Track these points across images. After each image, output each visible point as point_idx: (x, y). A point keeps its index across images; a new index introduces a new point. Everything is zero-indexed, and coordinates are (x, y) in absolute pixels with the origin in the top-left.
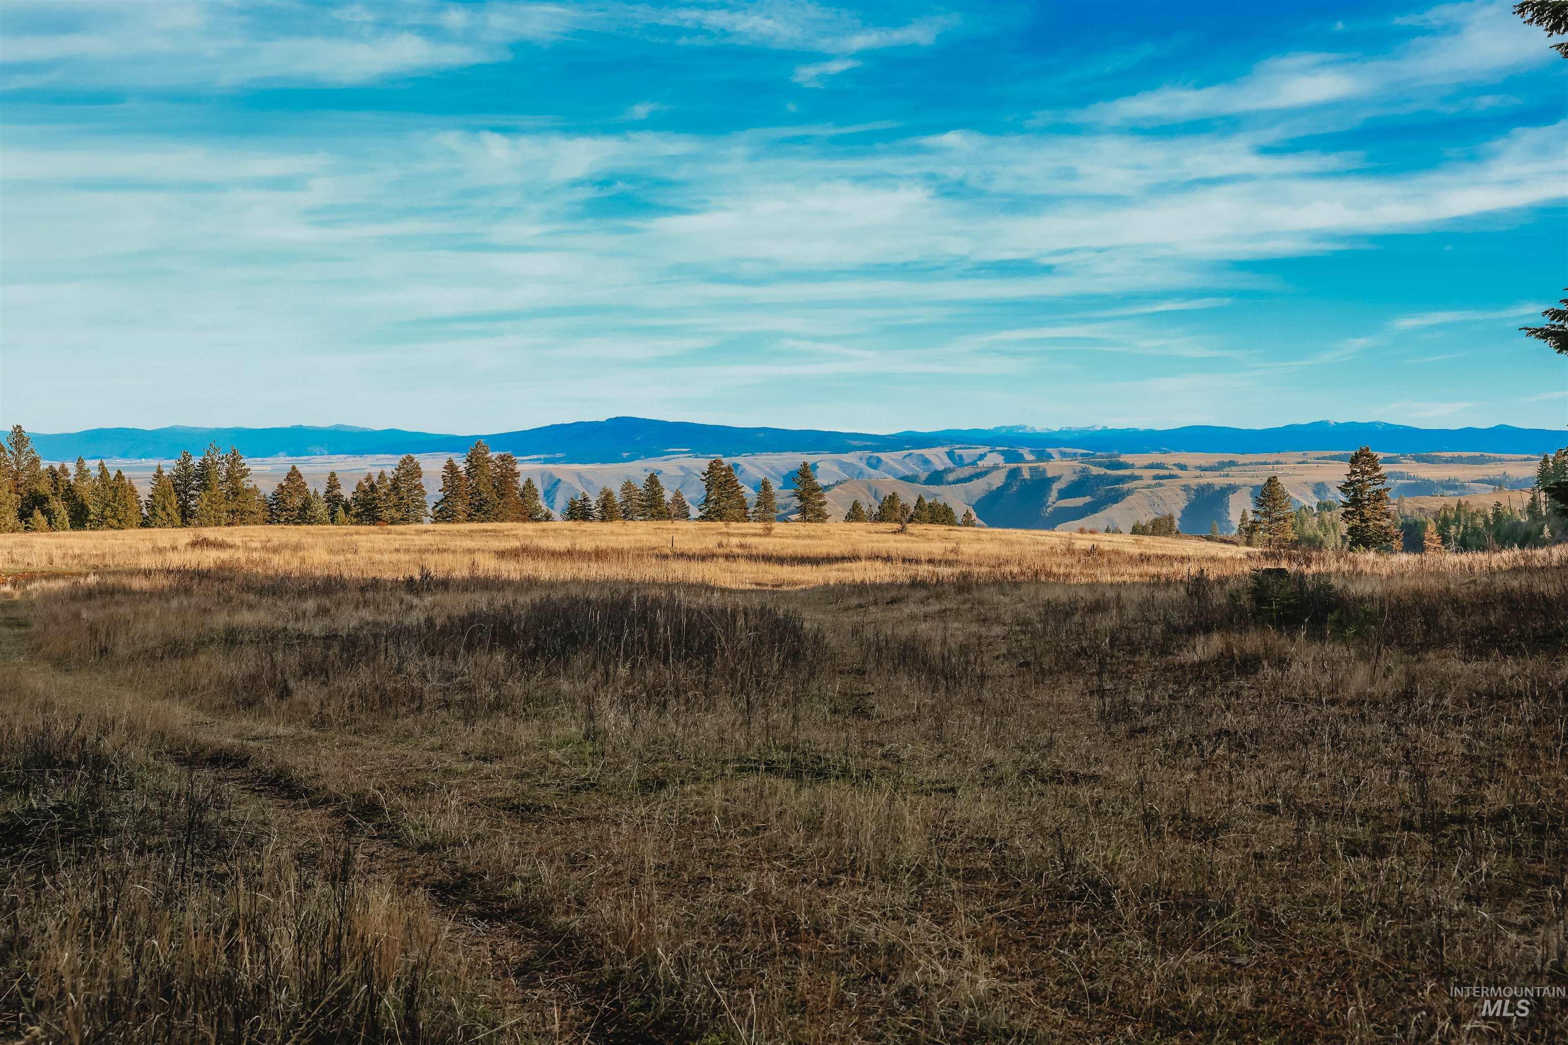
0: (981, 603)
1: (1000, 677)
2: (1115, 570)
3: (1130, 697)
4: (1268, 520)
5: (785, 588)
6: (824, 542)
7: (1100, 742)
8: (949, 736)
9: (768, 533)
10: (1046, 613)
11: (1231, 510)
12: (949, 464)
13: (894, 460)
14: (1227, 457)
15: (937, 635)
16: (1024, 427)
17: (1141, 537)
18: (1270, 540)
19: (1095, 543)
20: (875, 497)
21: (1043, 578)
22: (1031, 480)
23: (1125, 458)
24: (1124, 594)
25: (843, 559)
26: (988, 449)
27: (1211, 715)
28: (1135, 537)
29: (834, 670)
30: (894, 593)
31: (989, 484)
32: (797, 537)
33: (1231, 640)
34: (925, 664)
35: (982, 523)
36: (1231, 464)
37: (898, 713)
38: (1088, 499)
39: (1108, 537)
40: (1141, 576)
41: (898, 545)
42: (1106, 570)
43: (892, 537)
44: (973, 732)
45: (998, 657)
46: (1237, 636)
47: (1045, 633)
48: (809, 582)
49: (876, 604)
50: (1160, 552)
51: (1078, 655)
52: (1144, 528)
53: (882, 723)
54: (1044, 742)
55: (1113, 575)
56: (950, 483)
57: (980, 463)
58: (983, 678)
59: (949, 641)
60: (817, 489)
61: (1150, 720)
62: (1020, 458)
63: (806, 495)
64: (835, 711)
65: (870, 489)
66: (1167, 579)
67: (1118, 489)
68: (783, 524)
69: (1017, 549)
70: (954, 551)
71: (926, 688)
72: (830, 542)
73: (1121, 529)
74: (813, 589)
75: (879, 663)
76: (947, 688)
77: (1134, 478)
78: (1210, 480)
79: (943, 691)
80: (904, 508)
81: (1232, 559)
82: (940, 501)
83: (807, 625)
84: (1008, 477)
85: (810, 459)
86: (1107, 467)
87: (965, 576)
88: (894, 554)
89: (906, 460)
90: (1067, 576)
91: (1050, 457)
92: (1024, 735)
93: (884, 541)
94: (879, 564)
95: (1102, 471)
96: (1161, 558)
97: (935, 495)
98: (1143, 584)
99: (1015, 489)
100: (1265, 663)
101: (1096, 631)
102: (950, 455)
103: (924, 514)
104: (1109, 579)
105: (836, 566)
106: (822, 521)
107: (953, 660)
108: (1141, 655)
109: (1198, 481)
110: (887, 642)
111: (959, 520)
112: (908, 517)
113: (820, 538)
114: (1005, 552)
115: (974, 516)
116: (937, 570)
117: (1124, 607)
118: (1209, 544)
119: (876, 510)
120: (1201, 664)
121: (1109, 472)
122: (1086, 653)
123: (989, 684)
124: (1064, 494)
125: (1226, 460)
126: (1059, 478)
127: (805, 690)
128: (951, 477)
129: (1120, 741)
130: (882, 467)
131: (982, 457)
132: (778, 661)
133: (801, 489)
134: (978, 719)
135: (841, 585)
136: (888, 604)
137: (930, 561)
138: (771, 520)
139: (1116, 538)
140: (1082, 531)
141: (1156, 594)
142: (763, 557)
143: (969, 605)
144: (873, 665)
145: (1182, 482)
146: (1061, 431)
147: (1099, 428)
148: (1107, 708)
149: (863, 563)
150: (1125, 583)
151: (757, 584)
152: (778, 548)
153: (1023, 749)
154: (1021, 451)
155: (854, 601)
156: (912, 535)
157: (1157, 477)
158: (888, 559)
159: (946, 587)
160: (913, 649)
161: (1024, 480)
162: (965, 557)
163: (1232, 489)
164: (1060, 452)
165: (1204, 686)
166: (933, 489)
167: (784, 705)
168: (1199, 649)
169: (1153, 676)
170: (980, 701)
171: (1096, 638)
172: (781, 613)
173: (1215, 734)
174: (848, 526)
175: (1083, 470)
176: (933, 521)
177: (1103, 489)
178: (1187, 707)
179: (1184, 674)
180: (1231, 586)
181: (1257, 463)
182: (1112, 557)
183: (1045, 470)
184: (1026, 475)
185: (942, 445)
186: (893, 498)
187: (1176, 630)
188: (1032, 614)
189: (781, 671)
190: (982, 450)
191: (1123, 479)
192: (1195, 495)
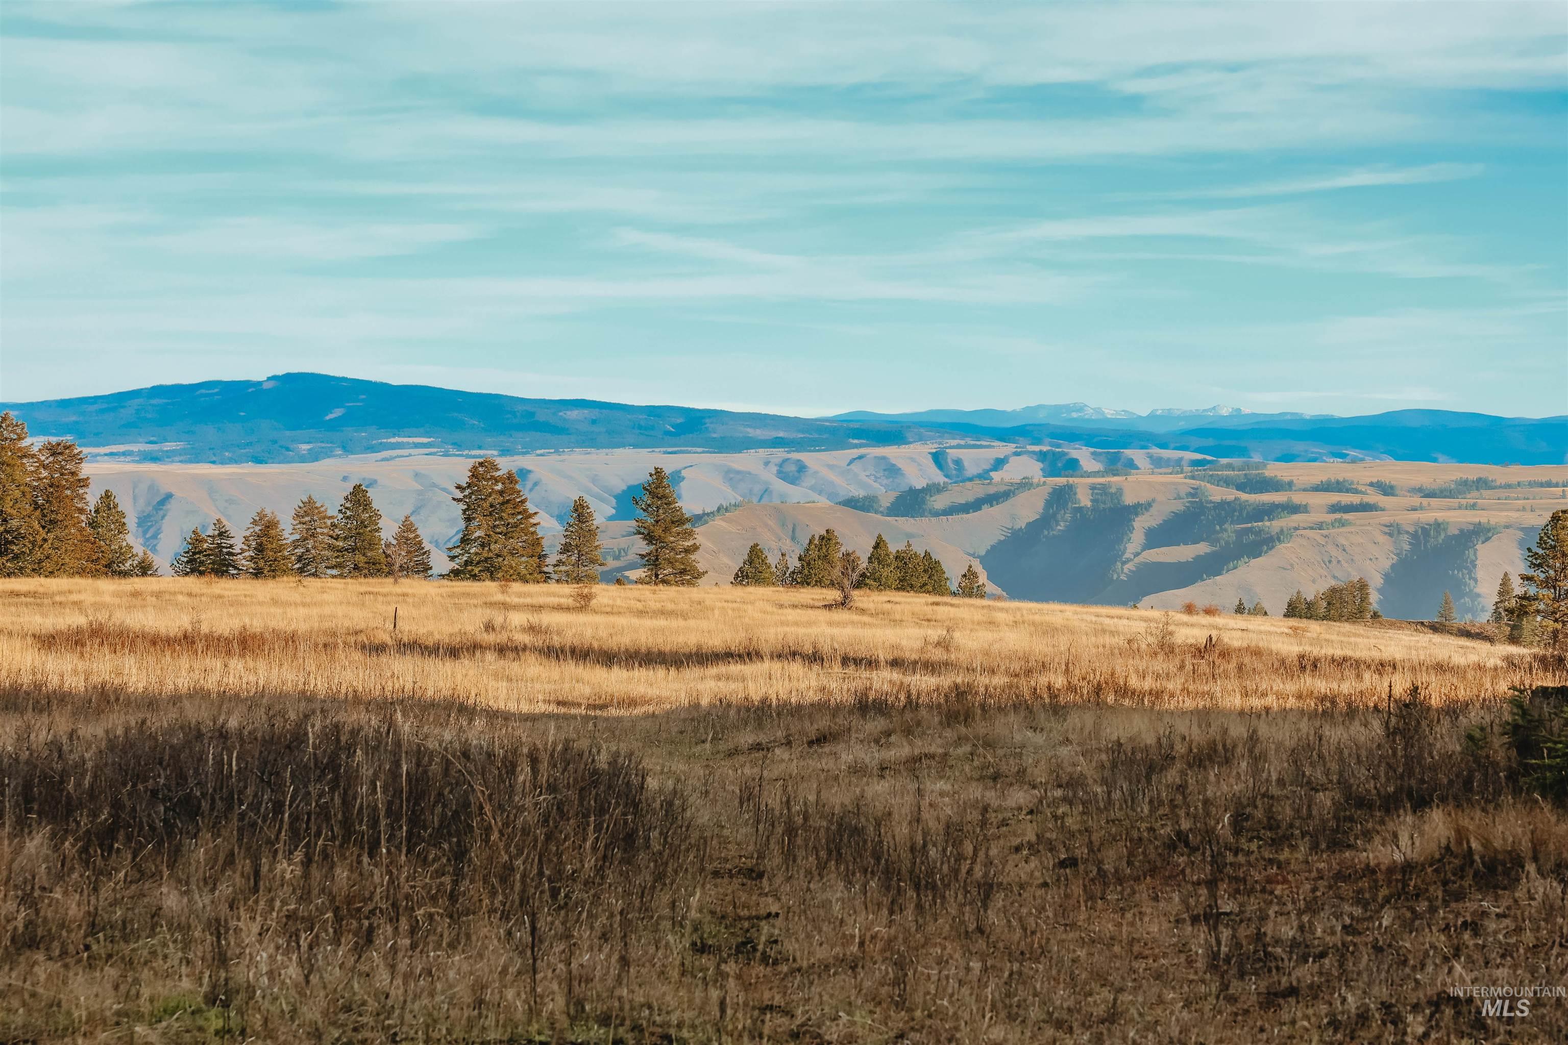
0: (989, 744)
1: (1022, 886)
2: (1250, 685)
3: (1268, 928)
4: (1550, 593)
5: (613, 712)
6: (692, 623)
7: (1208, 1014)
8: (918, 998)
9: (584, 603)
10: (1114, 765)
11: (1480, 574)
12: (937, 476)
13: (831, 467)
14: (1472, 471)
15: (902, 805)
16: (1080, 408)
17: (1303, 623)
18: (1555, 633)
19: (1214, 633)
20: (793, 538)
21: (1111, 699)
22: (1094, 509)
23: (1276, 470)
24: (1263, 730)
25: (727, 656)
26: (1011, 448)
27: (1423, 966)
28: (1293, 622)
29: (702, 870)
30: (823, 723)
31: (1013, 517)
32: (641, 613)
33: (1466, 822)
34: (878, 859)
35: (998, 591)
36: (1482, 484)
37: (822, 953)
38: (1203, 548)
39: (1240, 622)
40: (1299, 697)
41: (835, 631)
42: (1233, 684)
43: (824, 615)
44: (965, 991)
45: (1017, 849)
46: (1478, 814)
47: (1109, 802)
48: (660, 701)
49: (789, 743)
50: (1339, 653)
51: (1172, 846)
52: (1310, 605)
53: (792, 972)
54: (1100, 1011)
55: (1246, 694)
56: (937, 514)
57: (996, 476)
58: (987, 889)
59: (925, 815)
60: (681, 521)
61: (1306, 973)
62: (1072, 466)
63: (658, 532)
64: (701, 948)
65: (783, 523)
66: (1349, 705)
67: (1260, 531)
68: (613, 589)
69: (1063, 642)
70: (943, 644)
71: (879, 905)
72: (704, 624)
73: (1266, 605)
74: (668, 714)
75: (789, 856)
76: (919, 907)
77: (1294, 509)
78: (1440, 516)
79: (910, 913)
80: (849, 560)
81: (1480, 667)
82: (919, 549)
83: (652, 783)
84: (1049, 504)
85: (669, 463)
86: (1240, 487)
87: (960, 693)
88: (826, 649)
89: (852, 467)
90: (1157, 694)
91: (1131, 465)
92: (1062, 996)
93: (809, 624)
94: (796, 668)
95: (1230, 494)
96: (1340, 663)
97: (910, 536)
98: (1302, 712)
99: (1061, 527)
100: (1531, 868)
101: (1206, 802)
102: (938, 458)
103: (885, 572)
104: (1236, 701)
105: (713, 670)
106: (689, 583)
107: (932, 852)
108: (1293, 848)
109: (1415, 516)
110: (806, 819)
111: (954, 587)
112: (855, 577)
113: (684, 616)
114: (1040, 647)
115: (983, 578)
116: (907, 679)
117: (1263, 756)
118: (1437, 638)
119: (794, 563)
120: (1408, 867)
121: (1244, 496)
122: (1187, 844)
123: (999, 900)
124: (1155, 538)
125: (1472, 477)
126: (1148, 506)
127: (645, 909)
128: (939, 502)
129: (1246, 1012)
130: (808, 481)
131: (999, 464)
132: (594, 848)
133: (650, 521)
134: (976, 965)
135: (723, 705)
136: (811, 743)
137: (895, 663)
138: (592, 579)
139: (1256, 623)
140: (1189, 609)
141: (1327, 731)
142: (573, 651)
143: (967, 748)
144: (778, 860)
145: (1385, 518)
146: (1152, 417)
147: (1225, 412)
148: (1224, 949)
149: (766, 666)
150: (1267, 710)
151: (559, 703)
152: (603, 633)
153: (1059, 1025)
154: (1074, 454)
155: (747, 738)
156: (863, 611)
157: (1335, 508)
158: (815, 658)
159: (923, 712)
160: (857, 831)
161: (1080, 509)
162: (962, 657)
163: (1483, 532)
164: (1150, 457)
165: (1413, 911)
166: (905, 524)
167: (604, 937)
168: (1404, 840)
169: (1314, 890)
170: (980, 930)
171: (1208, 814)
172: (603, 760)
173: (1430, 1003)
174: (739, 592)
175: (1195, 493)
176: (904, 585)
177: (1230, 531)
178: (1378, 949)
179: (1375, 887)
180: (1475, 716)
181: (1531, 484)
182: (1247, 660)
183: (1120, 491)
184: (1084, 500)
185: (921, 439)
186: (827, 539)
187: (1362, 803)
188: (1084, 767)
189: (599, 871)
190: (1002, 449)
191: (1270, 511)
192: (1410, 544)
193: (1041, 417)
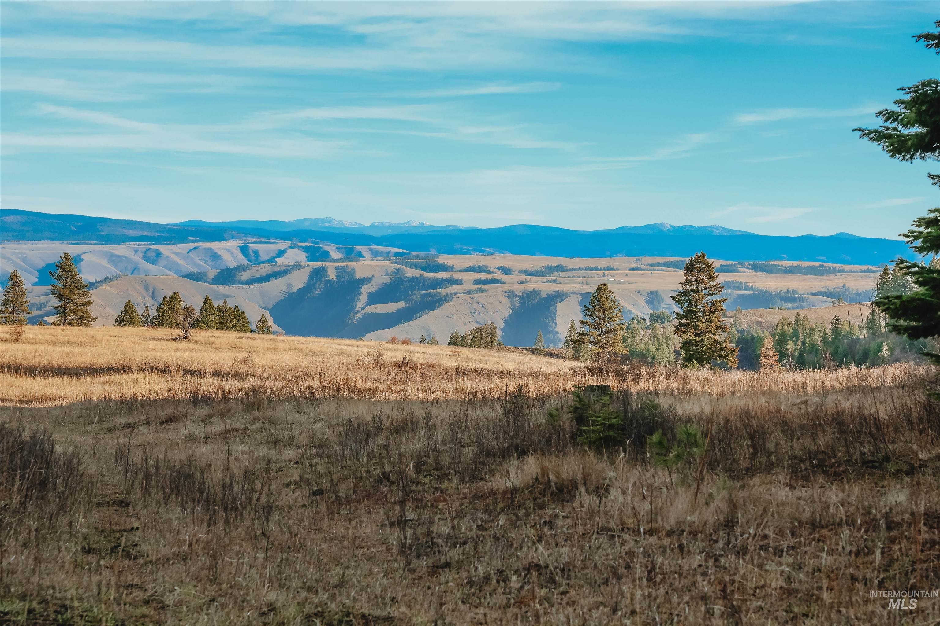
0: (272, 422)
1: (290, 507)
2: (428, 386)
3: (434, 528)
4: (596, 331)
5: (35, 405)
6: (87, 349)
7: (398, 580)
8: (224, 577)
9: (17, 337)
10: (347, 434)
11: (558, 320)
12: (242, 260)
13: (177, 254)
14: (554, 261)
15: (218, 460)
16: (331, 220)
17: (459, 349)
18: (599, 354)
19: (408, 355)
20: (153, 297)
21: (346, 395)
22: (338, 281)
23: (444, 259)
24: (434, 412)
25: (110, 370)
26: (288, 244)
27: (521, 547)
28: (453, 348)
29: (90, 502)
30: (170, 410)
31: (289, 286)
32: (54, 343)
33: (547, 464)
34: (202, 493)
35: (280, 330)
36: (560, 268)
37: (165, 551)
38: (401, 305)
39: (422, 348)
40: (455, 392)
41: (179, 354)
42: (417, 385)
43: (173, 344)
44: (254, 571)
45: (288, 485)
46: (554, 458)
47: (344, 456)
48: (66, 398)
49: (148, 423)
50: (478, 366)
51: (379, 481)
52: (463, 339)
53: (146, 563)
54: (334, 580)
55: (425, 390)
56: (242, 283)
57: (279, 261)
58: (269, 509)
59: (232, 466)
60: (81, 287)
61: (455, 554)
62: (325, 256)
63: (66, 293)
64: (88, 551)
65: (146, 288)
66: (484, 396)
67: (434, 295)
68: (36, 328)
69: (318, 360)
70: (245, 362)
71: (202, 521)
72: (95, 350)
73: (438, 338)
74: (71, 406)
75: (146, 492)
76: (227, 521)
77: (453, 282)
78: (537, 287)
79: (221, 525)
80: (188, 311)
81: (557, 374)
82: (231, 304)
83: (58, 449)
84: (311, 278)
85: (73, 249)
86: (424, 269)
87: (256, 391)
88: (172, 365)
89: (192, 255)
90: (374, 391)
91: (360, 255)
92: (312, 573)
93: (163, 350)
94: (154, 377)
95: (417, 273)
96: (479, 372)
97: (225, 296)
98: (457, 401)
99: (318, 291)
100: (582, 489)
101: (400, 455)
102: (244, 249)
103: (211, 318)
104: (420, 395)
105: (101, 379)
106: (86, 325)
107: (236, 488)
108: (450, 480)
109: (523, 286)
110: (157, 469)
111: (253, 327)
112: (191, 321)
113: (83, 345)
114: (305, 364)
115: (271, 322)
116: (223, 383)
117: (434, 427)
118: (534, 357)
119: (153, 313)
120: (514, 491)
121: (426, 274)
122: (389, 480)
123: (276, 516)
124: (374, 299)
125: (554, 264)
126: (369, 280)
127: (53, 529)
128: (245, 276)
129: (420, 578)
130: (163, 262)
131: (281, 253)
132: (20, 491)
133: (61, 286)
134: (261, 556)
135: (107, 400)
136: (162, 423)
137: (216, 374)
138: (22, 322)
139: (432, 349)
140: (393, 341)
141: (471, 412)
142: (9, 367)
143: (259, 425)
144: (139, 495)
145: (506, 288)
146: (373, 226)
147: (415, 225)
148: (409, 541)
149: (135, 374)
150: (437, 400)
152: (29, 356)
153: (309, 589)
154: (326, 248)
155: (121, 420)
156: (196, 342)
157: (478, 282)
158: (165, 371)
159: (232, 403)
160: (189, 476)
161: (329, 281)
162: (257, 369)
163: (559, 296)
164: (371, 250)
165: (517, 516)
166: (223, 289)
167: (25, 545)
168: (512, 475)
169: (461, 505)
170: (264, 534)
171: (401, 462)
172: (26, 435)
173: (524, 569)
174: (119, 330)
175: (397, 272)
176: (222, 326)
177: (417, 295)
178: (496, 539)
179: (496, 503)
180: (553, 403)
181: (587, 269)
182: (426, 371)
183: (353, 270)
184: (332, 275)
185: (233, 238)
186: (174, 298)
187: (490, 454)
188: (329, 435)
189: (23, 504)
190: (282, 245)
191: (441, 283)
192: (520, 303)
193: (306, 226)
